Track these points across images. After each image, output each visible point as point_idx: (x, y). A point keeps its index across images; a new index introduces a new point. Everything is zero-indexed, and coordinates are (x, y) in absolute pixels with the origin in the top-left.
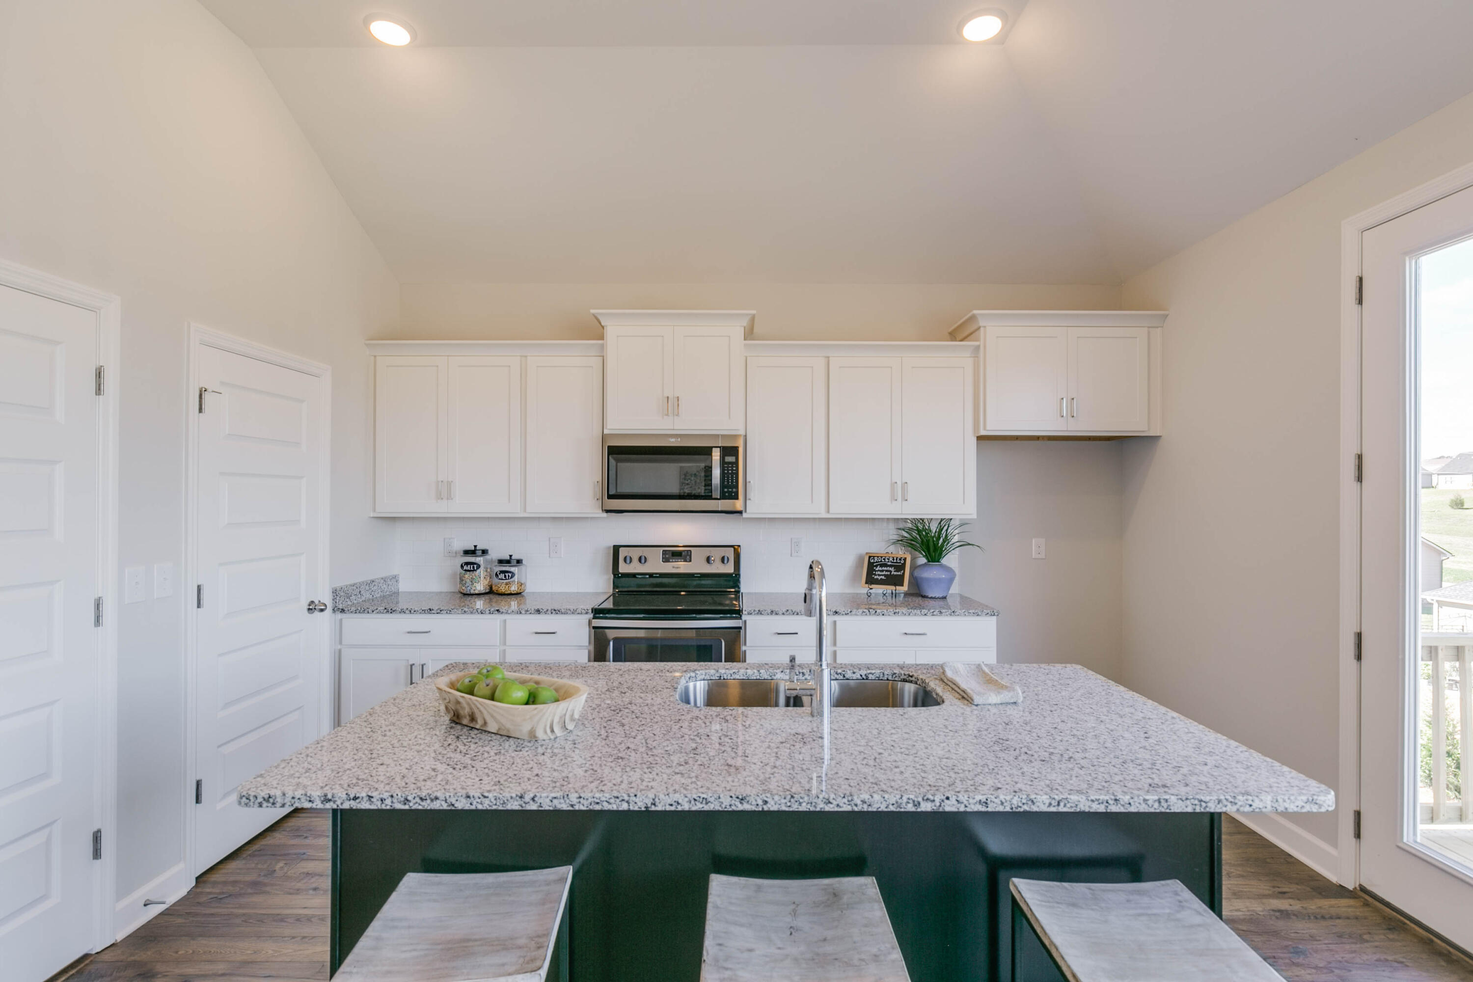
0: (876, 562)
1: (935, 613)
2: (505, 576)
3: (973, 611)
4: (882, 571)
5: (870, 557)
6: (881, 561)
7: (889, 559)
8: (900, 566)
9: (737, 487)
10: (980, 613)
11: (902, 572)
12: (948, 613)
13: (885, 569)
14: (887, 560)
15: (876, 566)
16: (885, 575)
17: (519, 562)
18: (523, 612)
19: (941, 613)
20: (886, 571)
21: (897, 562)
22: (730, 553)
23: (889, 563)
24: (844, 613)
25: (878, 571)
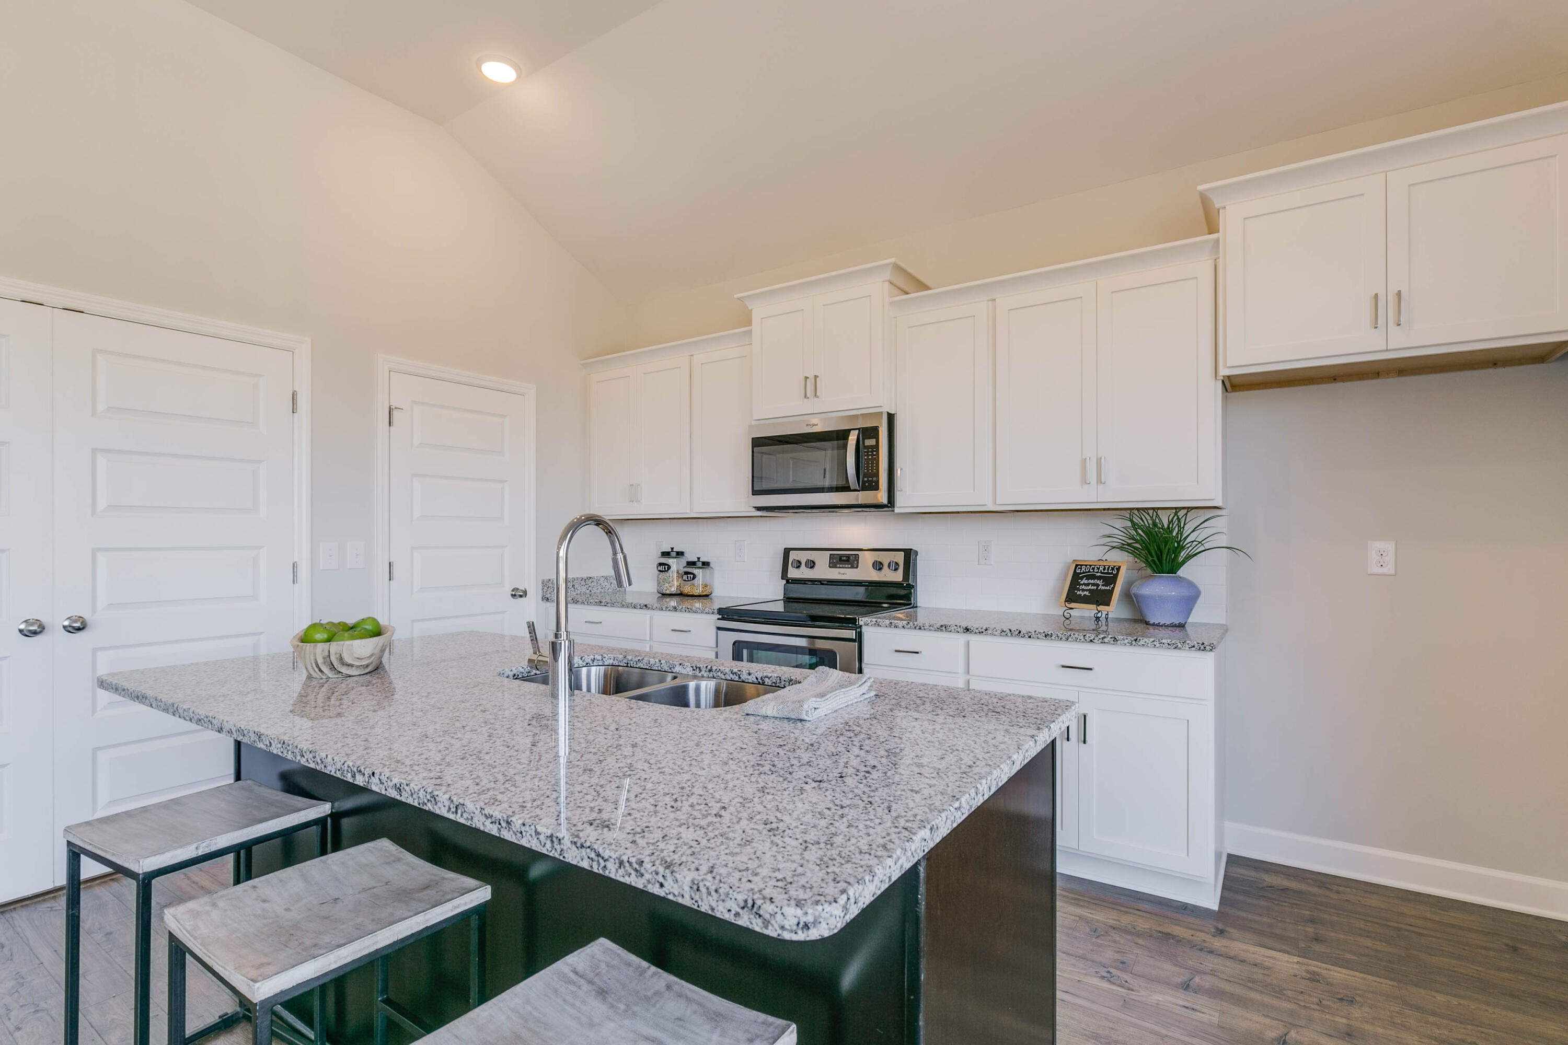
0: (1084, 573)
1: (1106, 640)
2: (688, 578)
3: (1169, 641)
4: (1088, 585)
5: (1077, 566)
6: (1089, 572)
7: (1098, 569)
8: (1110, 577)
9: (877, 475)
10: (1180, 645)
11: (1112, 586)
12: (1126, 641)
13: (1092, 582)
14: (1096, 570)
15: (1082, 578)
16: (1089, 590)
17: (706, 564)
18: (664, 609)
19: (1115, 639)
20: (1093, 585)
21: (1108, 573)
22: (900, 558)
23: (1098, 574)
24: (977, 631)
25: (1082, 585)
